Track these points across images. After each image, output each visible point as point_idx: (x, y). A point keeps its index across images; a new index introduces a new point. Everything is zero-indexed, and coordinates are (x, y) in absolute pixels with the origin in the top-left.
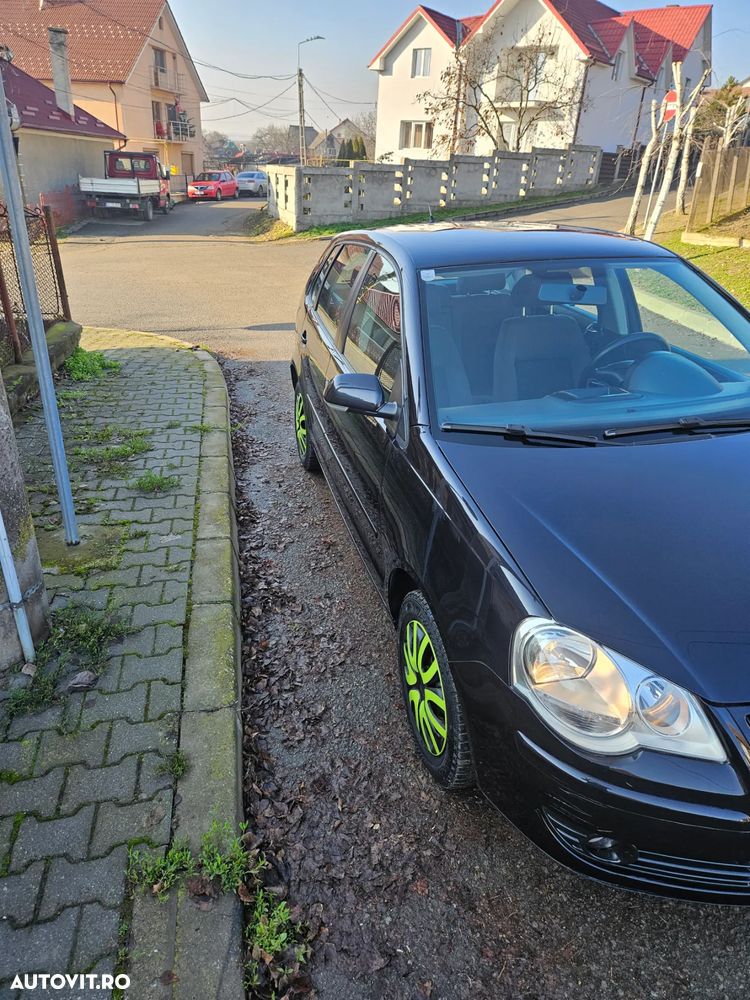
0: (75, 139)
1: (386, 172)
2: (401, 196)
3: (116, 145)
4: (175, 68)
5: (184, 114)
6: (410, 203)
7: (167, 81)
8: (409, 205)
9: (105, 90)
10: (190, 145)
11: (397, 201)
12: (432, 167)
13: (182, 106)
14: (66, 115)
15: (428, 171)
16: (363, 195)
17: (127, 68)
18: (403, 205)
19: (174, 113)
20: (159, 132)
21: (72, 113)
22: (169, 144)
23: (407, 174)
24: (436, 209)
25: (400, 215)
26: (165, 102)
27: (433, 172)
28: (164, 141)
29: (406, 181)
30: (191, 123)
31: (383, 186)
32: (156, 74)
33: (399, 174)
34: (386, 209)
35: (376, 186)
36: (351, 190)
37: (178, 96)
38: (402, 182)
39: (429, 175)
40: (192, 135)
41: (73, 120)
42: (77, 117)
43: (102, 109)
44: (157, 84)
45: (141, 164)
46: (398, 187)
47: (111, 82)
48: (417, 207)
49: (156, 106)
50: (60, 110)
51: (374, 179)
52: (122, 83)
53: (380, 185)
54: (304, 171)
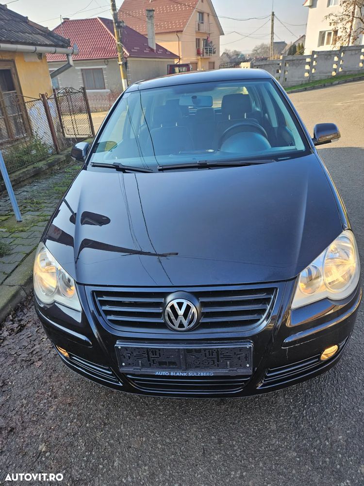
0: (156, 61)
1: (300, 60)
2: (309, 71)
3: (176, 61)
4: (209, 21)
5: (211, 42)
6: (315, 75)
7: (204, 28)
8: (313, 76)
9: (174, 36)
10: (213, 58)
11: (307, 75)
12: (329, 54)
13: (210, 39)
14: (152, 50)
15: (326, 57)
16: (286, 73)
17: (185, 24)
18: (310, 77)
19: (207, 43)
20: (198, 53)
21: (155, 48)
22: (201, 58)
23: (313, 59)
24: (330, 77)
25: (307, 82)
26: (202, 37)
27: (329, 57)
28: (199, 57)
29: (312, 63)
30: (214, 47)
31: (299, 67)
32: (199, 24)
33: (308, 60)
34: (300, 79)
35: (294, 67)
36: (280, 71)
37: (209, 34)
38: (310, 64)
39: (326, 59)
40: (214, 53)
41: (155, 51)
42: (157, 50)
43: (171, 45)
44: (199, 30)
45: (184, 69)
46: (307, 67)
47: (177, 32)
48: (319, 77)
49: (198, 40)
50: (150, 48)
51: (294, 64)
52: (182, 31)
53: (297, 67)
54: (255, 64)
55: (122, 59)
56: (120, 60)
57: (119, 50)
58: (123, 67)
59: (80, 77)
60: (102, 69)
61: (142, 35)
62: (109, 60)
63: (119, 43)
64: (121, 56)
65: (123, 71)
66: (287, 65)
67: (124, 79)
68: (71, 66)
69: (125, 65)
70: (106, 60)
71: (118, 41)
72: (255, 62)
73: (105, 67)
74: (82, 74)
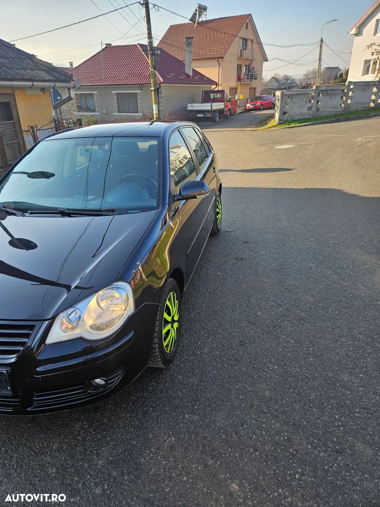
0: (191, 87)
1: (335, 90)
2: (344, 102)
3: (212, 87)
4: (252, 47)
5: (254, 68)
6: (351, 106)
7: (247, 54)
8: (349, 107)
9: (215, 62)
10: (254, 84)
11: (341, 105)
12: (368, 85)
13: (253, 65)
14: (188, 76)
15: (364, 87)
16: (319, 103)
17: (226, 50)
18: (345, 107)
19: (249, 68)
20: (239, 79)
21: (191, 74)
22: (241, 84)
23: (349, 89)
24: (367, 108)
25: (342, 112)
26: (243, 63)
27: (367, 88)
28: (239, 83)
29: (348, 93)
30: (256, 73)
31: (333, 98)
32: (241, 51)
33: (345, 90)
34: (335, 110)
35: (328, 97)
36: (312, 101)
37: (252, 60)
38: (346, 95)
39: (364, 90)
40: (256, 79)
41: (191, 78)
42: (194, 75)
43: (210, 71)
44: (241, 56)
45: (219, 95)
46: (343, 97)
47: (218, 58)
48: (355, 108)
49: (239, 67)
50: (186, 74)
51: (327, 94)
52: (222, 58)
53: (331, 97)
54: (285, 93)
55: (154, 85)
56: (152, 86)
57: (152, 77)
58: (154, 93)
59: (116, 101)
60: (136, 93)
61: (181, 61)
62: (144, 85)
63: (152, 70)
64: (153, 82)
65: (155, 96)
66: (321, 95)
67: (155, 104)
68: (72, 99)
69: (157, 91)
70: (141, 86)
71: (152, 68)
72: (286, 92)
73: (140, 91)
74: (118, 98)
